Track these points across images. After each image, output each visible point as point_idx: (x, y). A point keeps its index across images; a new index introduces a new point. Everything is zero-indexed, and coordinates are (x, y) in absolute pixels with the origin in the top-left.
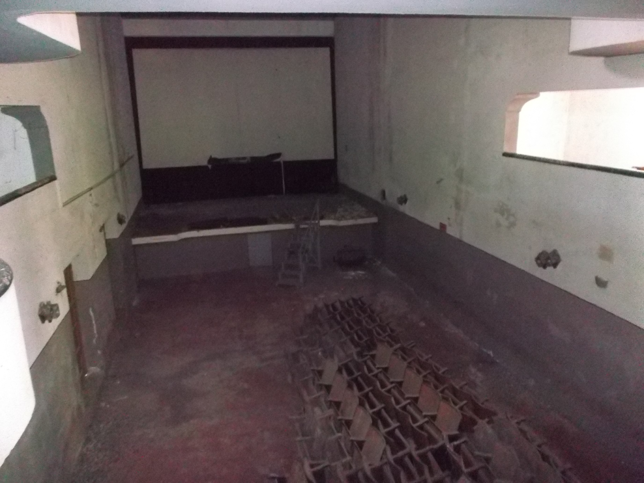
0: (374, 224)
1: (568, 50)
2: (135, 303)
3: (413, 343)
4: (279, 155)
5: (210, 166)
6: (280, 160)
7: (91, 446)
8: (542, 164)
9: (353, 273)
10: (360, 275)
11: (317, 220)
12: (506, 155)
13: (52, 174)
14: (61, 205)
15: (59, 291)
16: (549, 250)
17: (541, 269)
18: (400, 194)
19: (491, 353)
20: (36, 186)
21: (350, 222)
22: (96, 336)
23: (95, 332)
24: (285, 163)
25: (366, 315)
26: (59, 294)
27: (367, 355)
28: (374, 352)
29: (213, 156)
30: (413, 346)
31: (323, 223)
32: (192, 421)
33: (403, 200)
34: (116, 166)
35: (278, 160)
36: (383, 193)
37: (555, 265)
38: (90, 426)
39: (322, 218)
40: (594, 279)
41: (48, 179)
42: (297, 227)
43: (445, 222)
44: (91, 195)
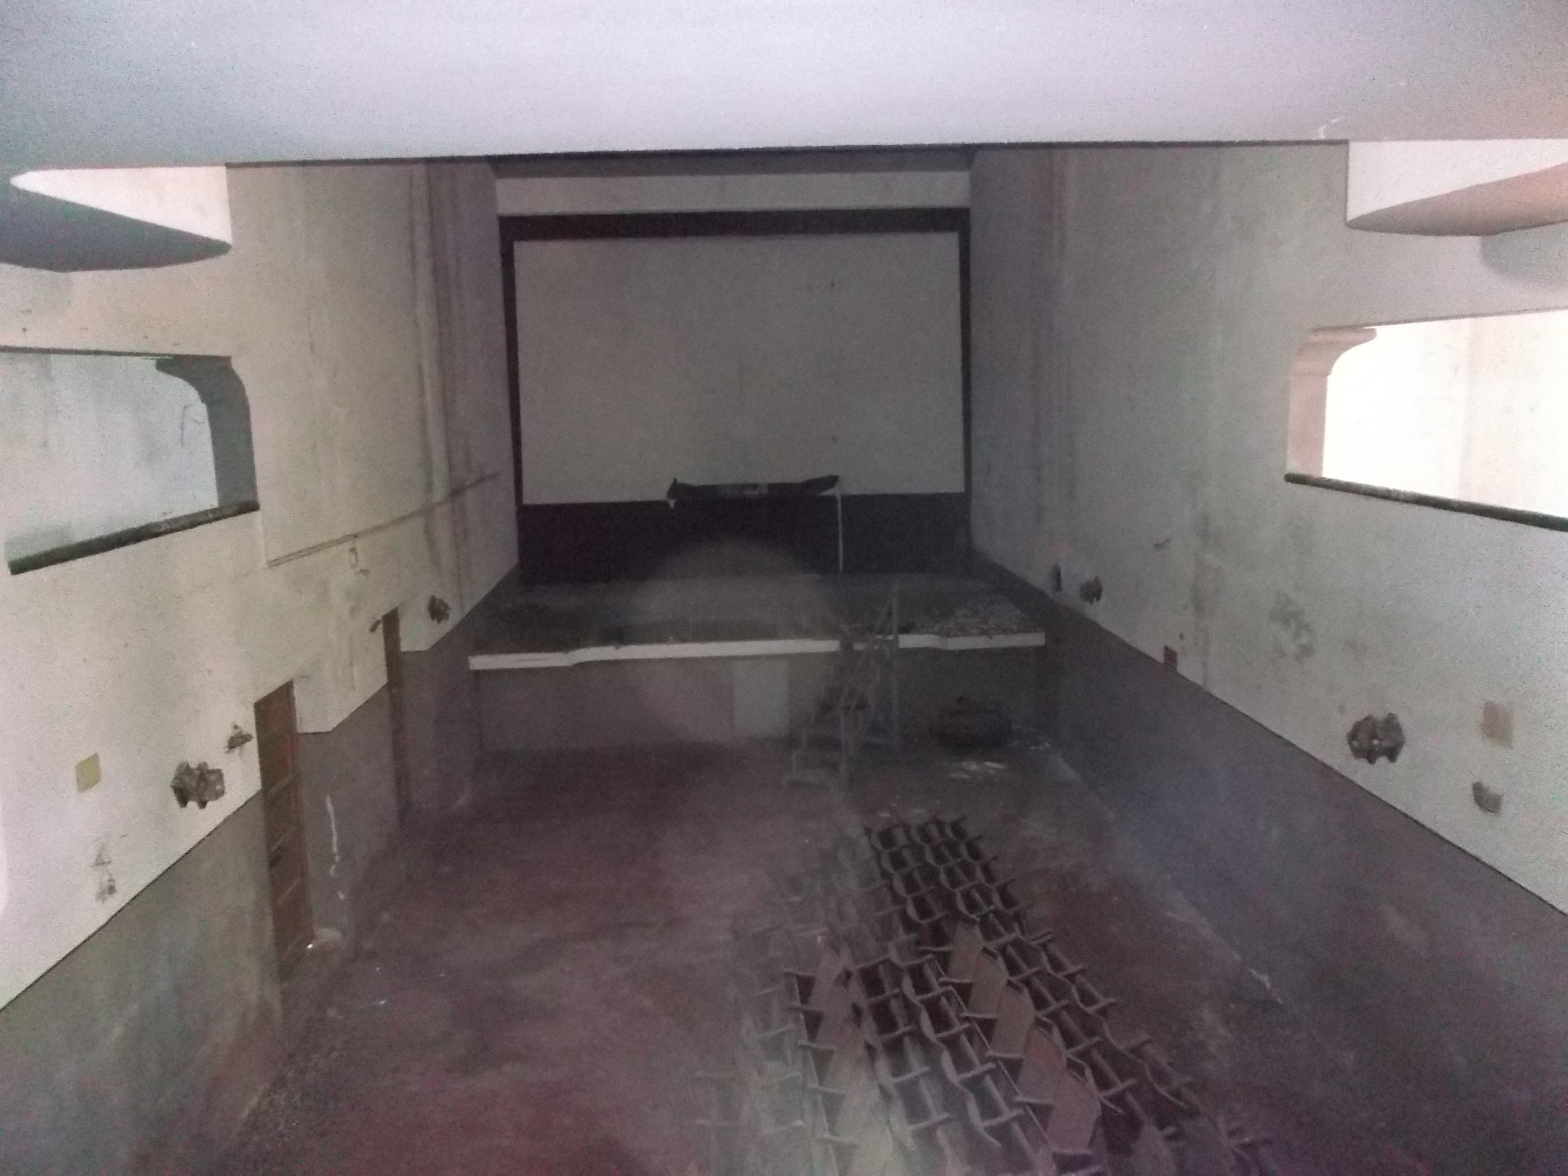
0: (1037, 649)
1: (1345, 219)
2: (462, 801)
3: (1049, 933)
4: (832, 481)
5: (672, 503)
6: (834, 492)
7: (280, 1098)
8: (1362, 500)
9: (974, 767)
10: (992, 772)
11: (890, 632)
12: (1294, 479)
13: (251, 498)
14: (263, 563)
15: (233, 745)
16: (1380, 715)
17: (1363, 763)
18: (1088, 576)
19: (1265, 979)
20: (201, 519)
21: (979, 642)
22: (337, 858)
23: (335, 849)
24: (847, 500)
25: (959, 860)
26: (237, 750)
27: (926, 952)
28: (946, 948)
29: (680, 480)
30: (1050, 941)
31: (908, 641)
32: (507, 1068)
33: (1092, 592)
34: (440, 492)
35: (829, 492)
36: (1057, 575)
37: (1392, 754)
38: (291, 1056)
39: (906, 629)
40: (1470, 791)
41: (235, 509)
42: (847, 646)
43: (1175, 646)
44: (353, 550)
